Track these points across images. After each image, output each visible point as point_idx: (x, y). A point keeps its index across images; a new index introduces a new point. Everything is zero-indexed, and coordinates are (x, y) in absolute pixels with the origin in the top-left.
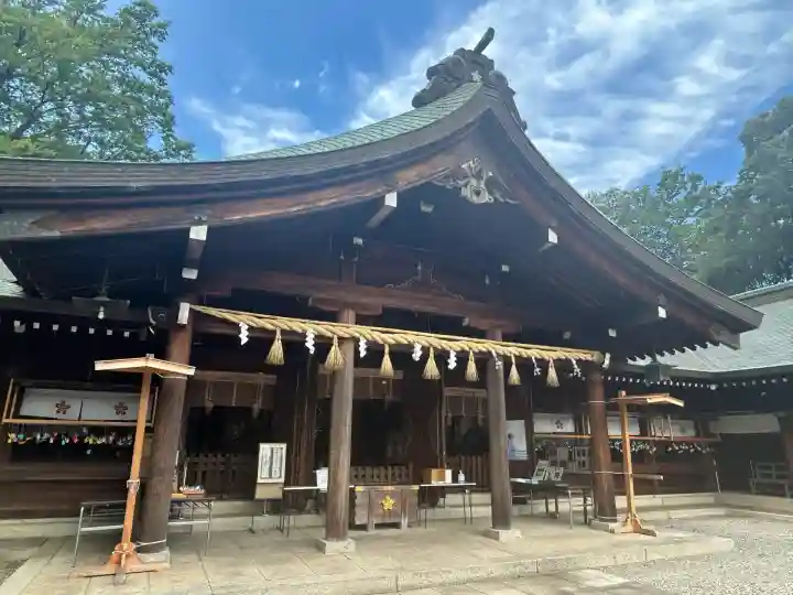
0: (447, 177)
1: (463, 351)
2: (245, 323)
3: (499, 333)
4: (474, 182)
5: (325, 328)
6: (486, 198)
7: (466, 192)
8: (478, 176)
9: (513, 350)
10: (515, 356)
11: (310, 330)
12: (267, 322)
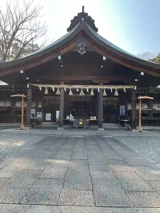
0: (74, 49)
1: (90, 88)
2: (40, 86)
3: (102, 84)
4: (81, 48)
5: (56, 86)
6: (84, 52)
7: (79, 52)
8: (82, 47)
9: (105, 87)
10: (105, 89)
11: (53, 87)
12: (44, 86)
